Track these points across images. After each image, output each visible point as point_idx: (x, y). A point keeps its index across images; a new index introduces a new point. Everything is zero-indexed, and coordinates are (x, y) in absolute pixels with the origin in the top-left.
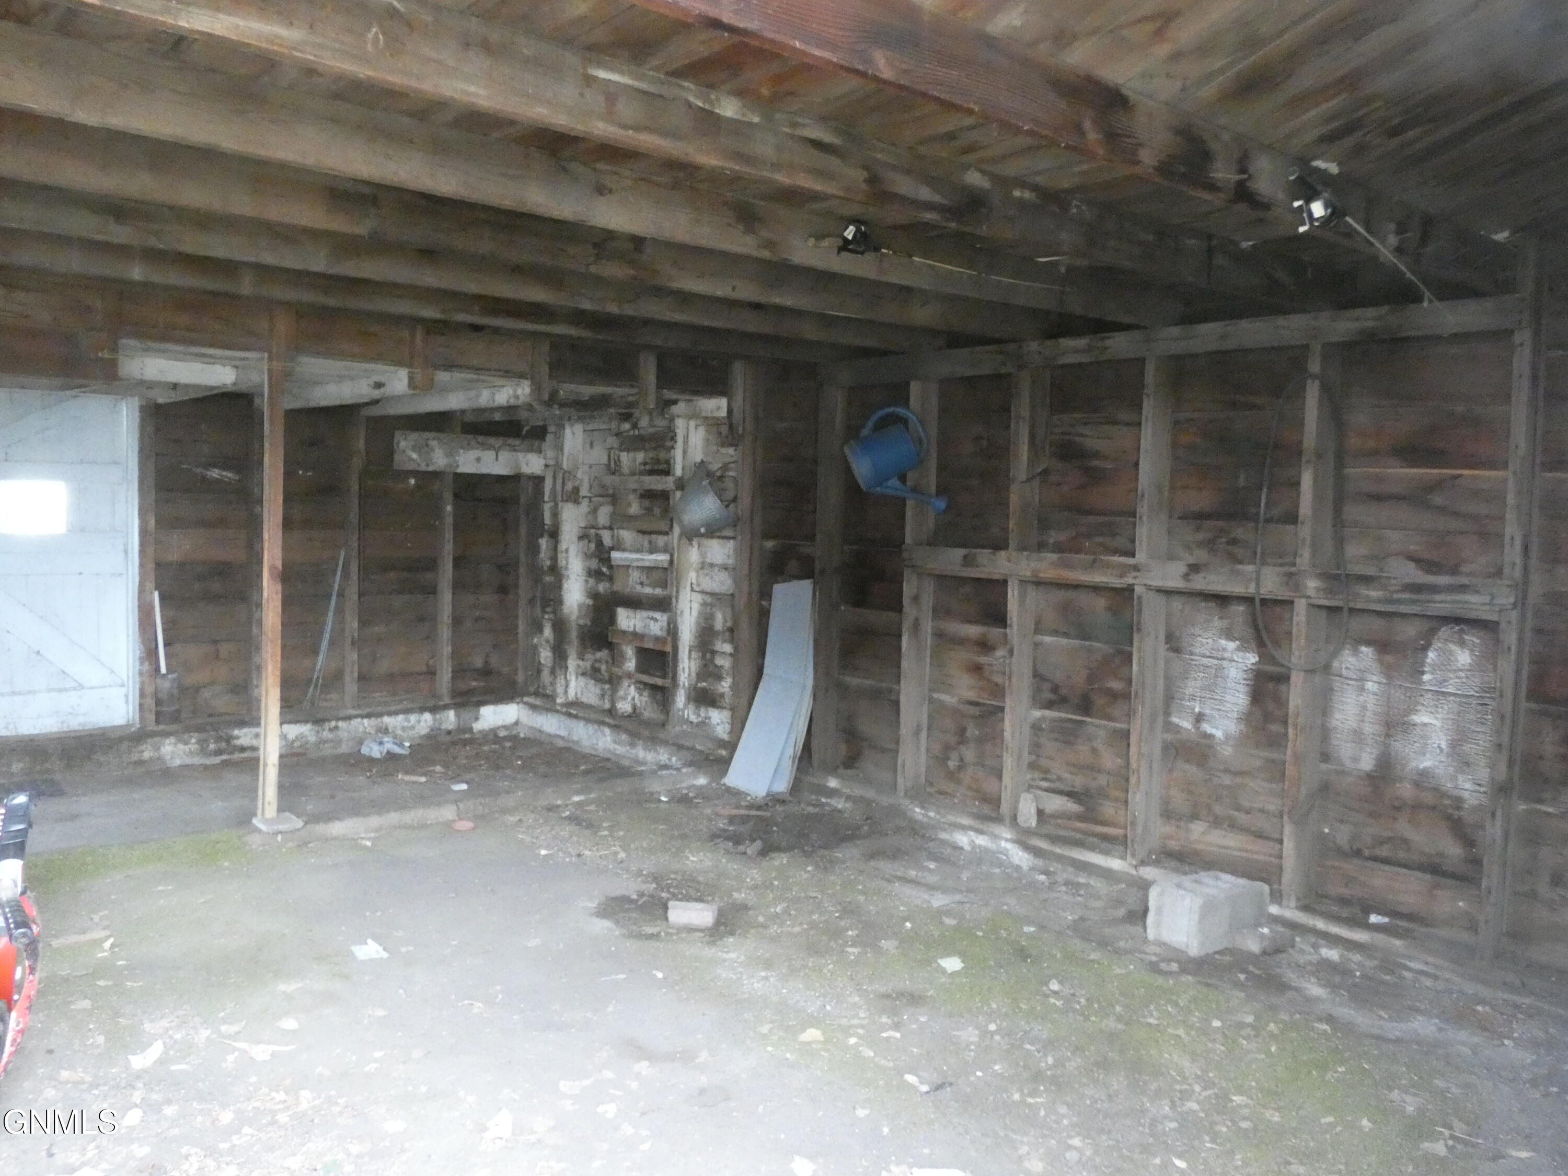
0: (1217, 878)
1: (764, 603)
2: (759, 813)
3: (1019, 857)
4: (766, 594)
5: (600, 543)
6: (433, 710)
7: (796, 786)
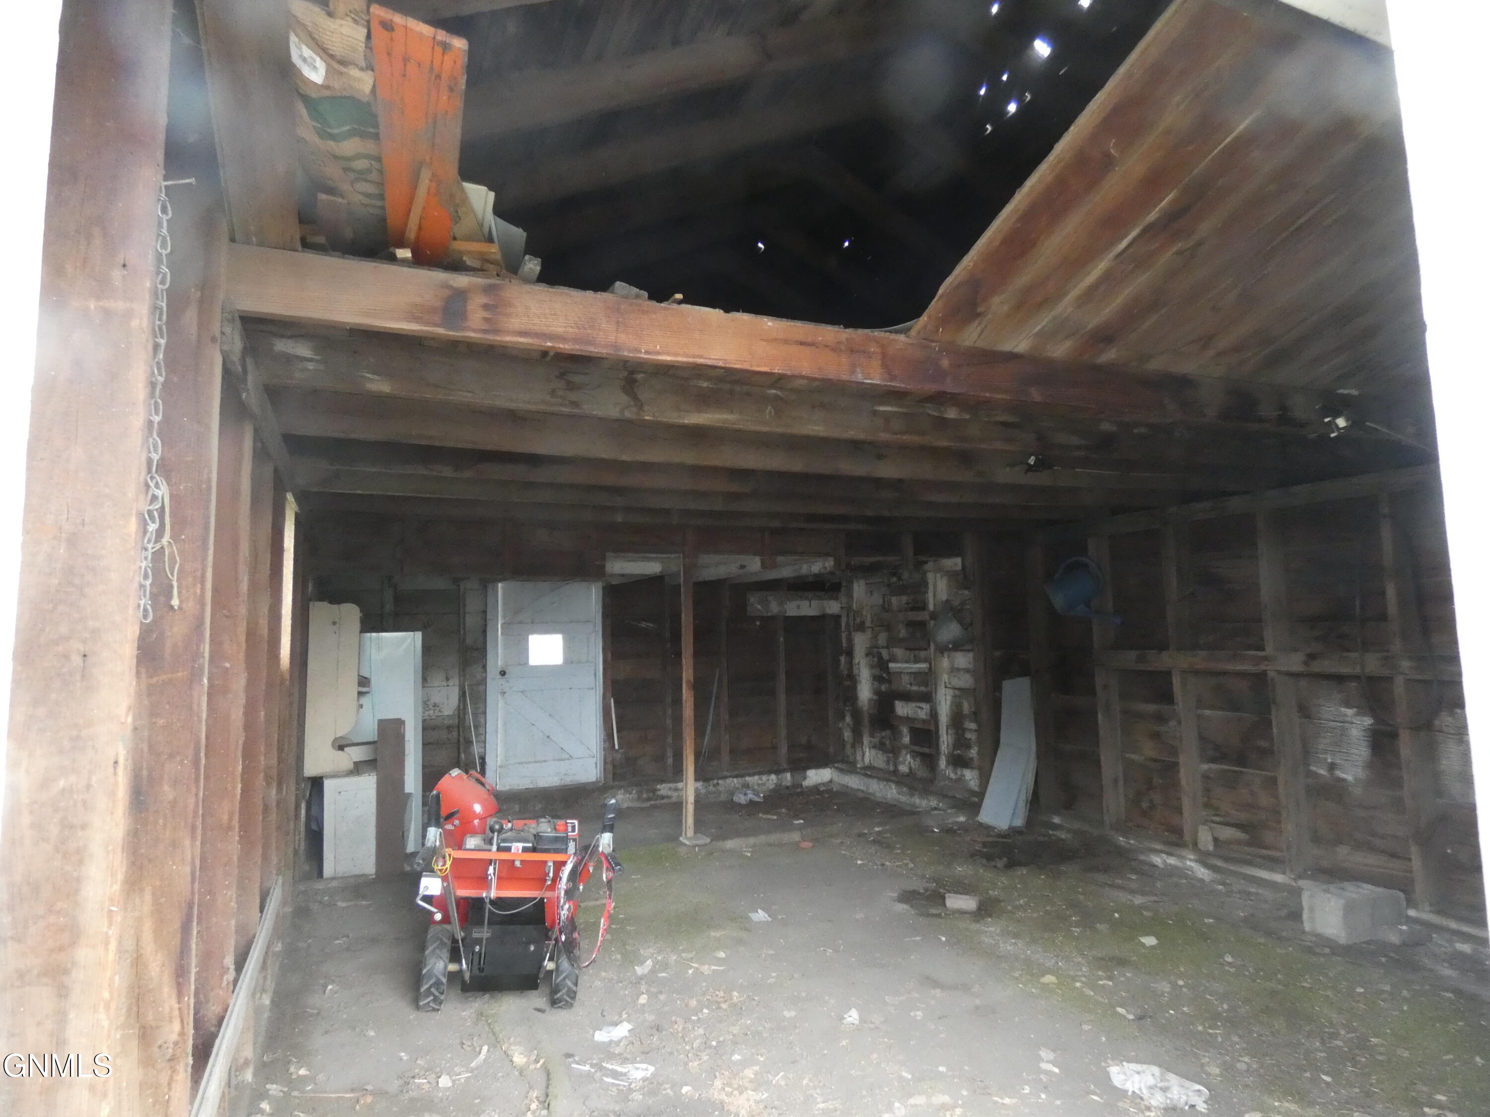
0: (1358, 887)
1: (997, 694)
2: (1004, 840)
3: (1202, 872)
4: (998, 688)
5: (880, 657)
6: (777, 772)
7: (1030, 822)
